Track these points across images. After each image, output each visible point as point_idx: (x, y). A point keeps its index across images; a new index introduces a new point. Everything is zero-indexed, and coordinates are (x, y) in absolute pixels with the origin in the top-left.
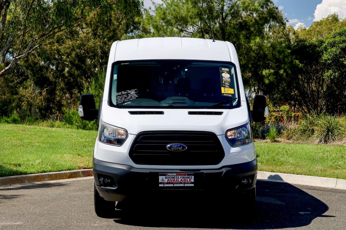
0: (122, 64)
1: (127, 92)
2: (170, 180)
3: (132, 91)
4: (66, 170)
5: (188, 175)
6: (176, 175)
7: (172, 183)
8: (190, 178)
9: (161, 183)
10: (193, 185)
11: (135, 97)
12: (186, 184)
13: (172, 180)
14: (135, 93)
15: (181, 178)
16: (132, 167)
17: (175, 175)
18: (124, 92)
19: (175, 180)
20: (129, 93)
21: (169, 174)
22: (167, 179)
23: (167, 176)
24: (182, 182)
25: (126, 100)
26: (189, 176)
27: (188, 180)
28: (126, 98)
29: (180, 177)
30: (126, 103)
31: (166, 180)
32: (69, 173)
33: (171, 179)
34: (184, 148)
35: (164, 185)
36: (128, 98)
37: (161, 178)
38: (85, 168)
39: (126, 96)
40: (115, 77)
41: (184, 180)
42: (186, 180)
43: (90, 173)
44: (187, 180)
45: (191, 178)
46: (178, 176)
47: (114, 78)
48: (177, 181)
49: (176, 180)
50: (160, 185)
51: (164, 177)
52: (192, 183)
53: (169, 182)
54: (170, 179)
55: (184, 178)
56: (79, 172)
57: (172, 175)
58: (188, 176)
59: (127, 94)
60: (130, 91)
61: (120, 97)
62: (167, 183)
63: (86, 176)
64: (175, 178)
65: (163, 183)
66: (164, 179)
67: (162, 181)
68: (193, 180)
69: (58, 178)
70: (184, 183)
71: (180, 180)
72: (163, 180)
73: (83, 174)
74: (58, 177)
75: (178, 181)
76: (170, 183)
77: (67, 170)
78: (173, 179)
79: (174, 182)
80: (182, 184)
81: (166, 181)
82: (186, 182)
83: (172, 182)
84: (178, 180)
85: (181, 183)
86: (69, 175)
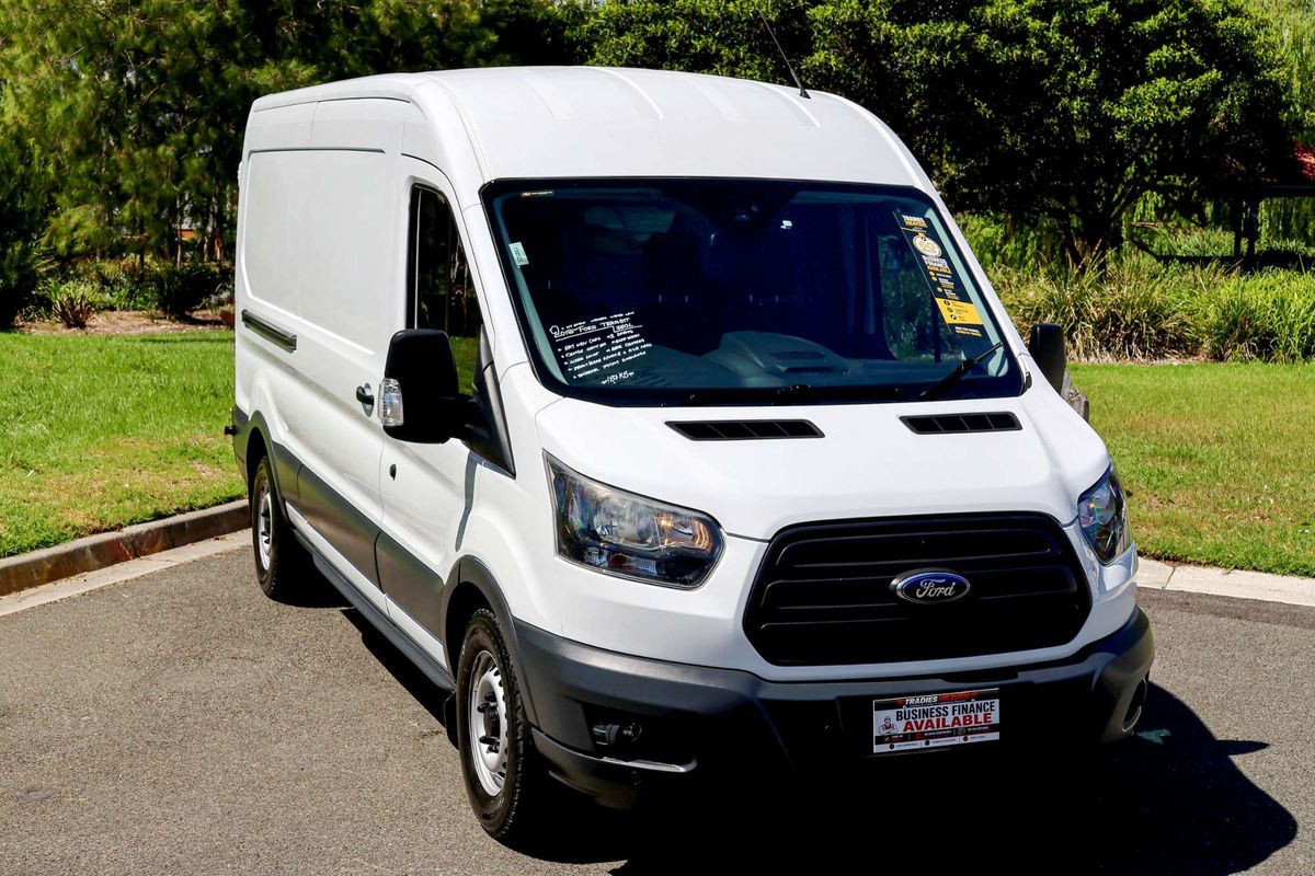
0: (526, 194)
1: (598, 324)
2: (913, 724)
3: (618, 319)
4: (32, 549)
5: (979, 697)
6: (939, 701)
7: (921, 736)
8: (987, 707)
9: (881, 740)
10: (995, 736)
11: (642, 350)
12: (972, 733)
13: (922, 722)
14: (636, 331)
15: (954, 711)
16: (757, 681)
17: (934, 704)
18: (586, 325)
19: (934, 720)
20: (610, 331)
21: (911, 700)
22: (904, 722)
23: (902, 710)
24: (956, 726)
25: (607, 362)
26: (983, 702)
27: (981, 718)
28: (603, 353)
29: (950, 710)
30: (613, 378)
31: (899, 727)
32: (49, 559)
33: (919, 721)
34: (960, 587)
35: (892, 747)
36: (611, 353)
37: (880, 719)
38: (96, 531)
39: (598, 343)
40: (517, 251)
41: (964, 717)
42: (973, 719)
43: (120, 548)
44: (976, 716)
45: (992, 706)
46: (942, 706)
47: (515, 257)
48: (938, 727)
49: (938, 720)
50: (877, 749)
51: (892, 713)
52: (993, 728)
53: (909, 731)
54: (912, 721)
55: (965, 709)
56: (81, 551)
57: (920, 705)
58: (979, 702)
59: (603, 334)
60: (609, 320)
61: (576, 349)
62: (905, 738)
63: (108, 566)
64: (932, 713)
65: (891, 740)
66: (894, 721)
67: (884, 732)
68: (995, 718)
69: (14, 584)
70: (966, 732)
71: (949, 720)
72: (887, 728)
73: (98, 558)
74: (13, 582)
75: (944, 726)
76: (913, 737)
77: (38, 547)
78: (926, 719)
79: (929, 729)
80: (957, 735)
81: (901, 731)
82: (973, 724)
83: (923, 730)
84: (944, 720)
85: (954, 733)
86: (49, 566)
